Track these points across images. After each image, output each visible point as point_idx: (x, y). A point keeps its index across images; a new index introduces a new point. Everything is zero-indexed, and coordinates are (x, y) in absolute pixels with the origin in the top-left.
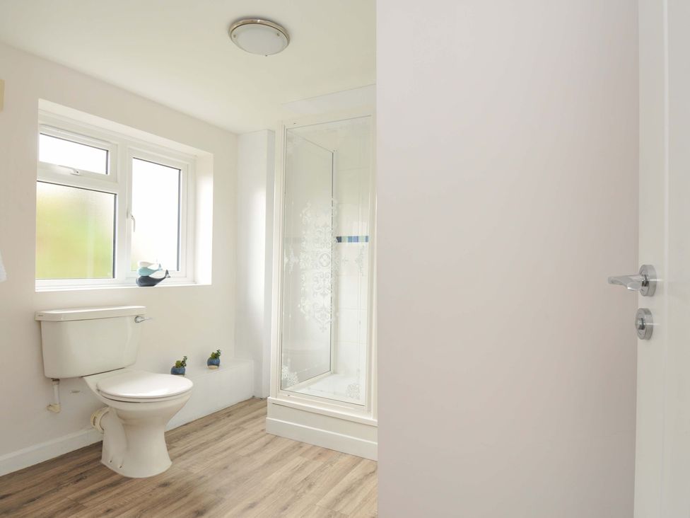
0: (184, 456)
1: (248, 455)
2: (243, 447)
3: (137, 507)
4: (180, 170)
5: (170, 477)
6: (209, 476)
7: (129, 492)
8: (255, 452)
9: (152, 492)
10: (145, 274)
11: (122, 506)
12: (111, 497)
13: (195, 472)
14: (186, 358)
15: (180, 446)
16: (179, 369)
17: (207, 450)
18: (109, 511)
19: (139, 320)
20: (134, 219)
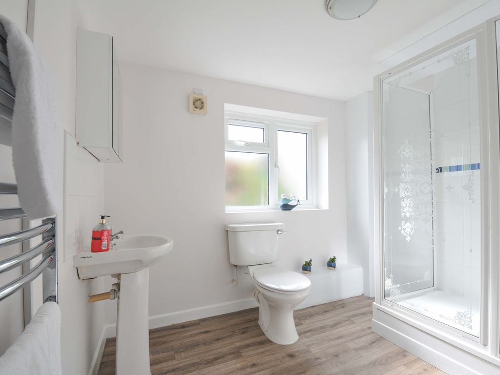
0: (308, 334)
1: (356, 350)
2: (352, 340)
3: (271, 369)
4: (307, 134)
5: (296, 350)
6: (324, 360)
7: (269, 354)
8: (362, 348)
9: (282, 359)
10: (285, 203)
11: (262, 364)
12: (257, 353)
13: (314, 352)
14: (311, 260)
15: (307, 324)
16: (307, 267)
17: (324, 334)
18: (254, 365)
19: (279, 233)
20: (279, 168)
